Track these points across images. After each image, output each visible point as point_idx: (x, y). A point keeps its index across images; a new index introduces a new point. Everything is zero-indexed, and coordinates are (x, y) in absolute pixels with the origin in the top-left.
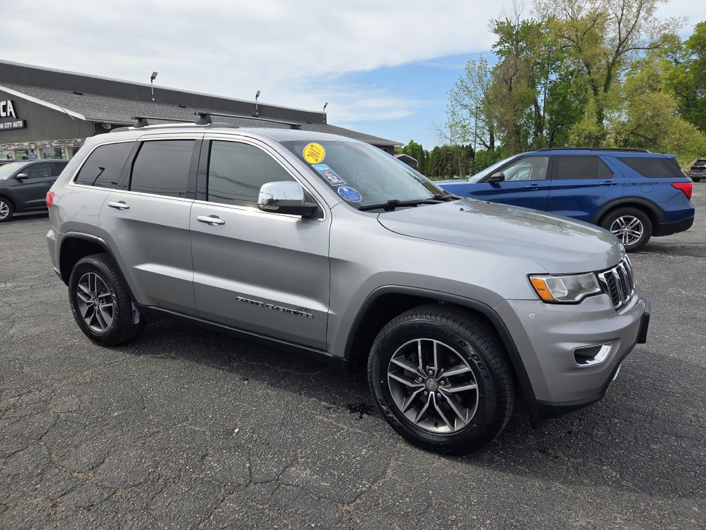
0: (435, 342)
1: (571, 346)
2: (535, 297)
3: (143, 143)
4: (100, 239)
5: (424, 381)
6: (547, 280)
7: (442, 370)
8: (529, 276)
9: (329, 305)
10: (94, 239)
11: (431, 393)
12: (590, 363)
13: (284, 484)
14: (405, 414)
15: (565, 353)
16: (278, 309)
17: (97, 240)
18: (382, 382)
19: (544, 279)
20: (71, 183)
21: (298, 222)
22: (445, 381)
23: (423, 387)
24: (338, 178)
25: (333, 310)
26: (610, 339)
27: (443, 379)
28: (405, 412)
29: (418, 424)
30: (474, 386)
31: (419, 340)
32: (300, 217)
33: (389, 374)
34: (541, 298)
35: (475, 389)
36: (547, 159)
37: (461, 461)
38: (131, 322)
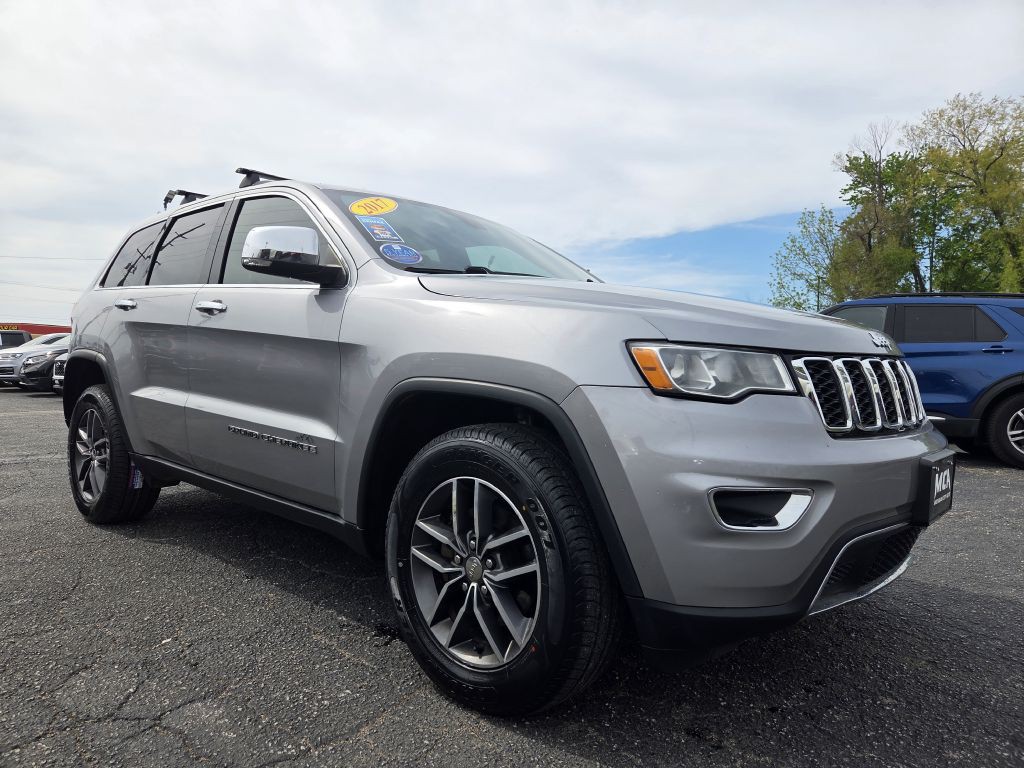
0: (478, 480)
1: (704, 483)
2: (636, 380)
3: (176, 218)
4: (101, 356)
5: (463, 562)
6: (661, 351)
7: (491, 537)
8: (628, 342)
9: (337, 429)
10: (92, 355)
11: (473, 584)
13: (161, 727)
14: (432, 630)
15: (692, 497)
16: (275, 440)
17: (96, 357)
18: (401, 564)
19: (655, 349)
20: (97, 287)
21: (316, 296)
22: (494, 561)
23: (460, 572)
24: (393, 235)
25: (342, 437)
26: (811, 485)
27: (490, 553)
28: (435, 622)
29: (451, 649)
30: (534, 567)
31: (454, 480)
32: (318, 286)
33: (414, 551)
34: (649, 386)
35: (535, 573)
36: (884, 310)
37: (514, 730)
38: (128, 485)
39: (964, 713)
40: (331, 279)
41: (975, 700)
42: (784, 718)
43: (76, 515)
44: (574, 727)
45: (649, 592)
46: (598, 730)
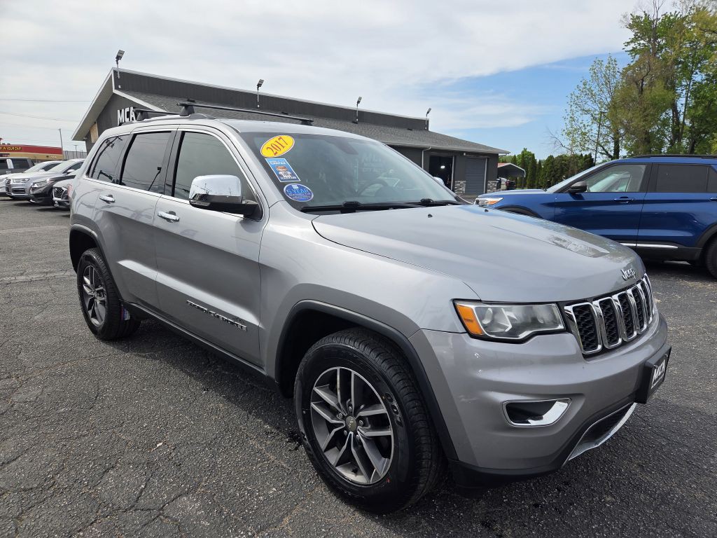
0: (354, 373)
2: (459, 329)
3: (135, 135)
4: (93, 232)
5: (344, 418)
6: (476, 308)
7: (362, 407)
8: (454, 300)
9: (260, 318)
10: (87, 231)
11: (351, 433)
12: (533, 423)
14: (325, 454)
15: (494, 406)
16: (218, 317)
17: (90, 233)
18: (304, 412)
19: (473, 306)
20: (85, 176)
21: (241, 222)
22: (364, 421)
23: (342, 424)
24: (293, 175)
25: (263, 324)
26: (568, 395)
27: (361, 418)
28: (325, 451)
29: (337, 468)
30: (389, 432)
31: (338, 368)
32: (242, 216)
33: (313, 405)
34: (468, 331)
35: (390, 436)
36: (643, 167)
37: (376, 521)
38: (121, 318)
39: (656, 509)
40: (251, 212)
41: (664, 499)
42: (543, 513)
43: (88, 332)
44: (413, 519)
45: (462, 457)
46: (428, 522)
